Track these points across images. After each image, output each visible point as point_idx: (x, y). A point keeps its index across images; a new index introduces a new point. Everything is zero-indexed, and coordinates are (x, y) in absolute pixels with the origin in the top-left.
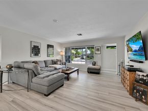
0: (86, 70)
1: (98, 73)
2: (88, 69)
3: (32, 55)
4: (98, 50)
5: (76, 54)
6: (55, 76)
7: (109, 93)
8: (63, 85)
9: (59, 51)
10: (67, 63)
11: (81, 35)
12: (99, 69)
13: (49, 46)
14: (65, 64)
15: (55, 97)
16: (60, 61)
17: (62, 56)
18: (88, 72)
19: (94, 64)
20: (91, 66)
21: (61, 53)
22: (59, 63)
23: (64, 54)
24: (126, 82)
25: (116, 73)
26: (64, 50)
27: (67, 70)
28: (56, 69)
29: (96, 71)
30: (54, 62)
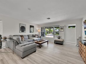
0: (54, 42)
1: (62, 44)
2: (55, 41)
3: (21, 31)
4: (62, 28)
5: (49, 31)
6: (29, 45)
7: (68, 61)
8: (36, 51)
9: (38, 29)
10: (42, 37)
11: (49, 18)
12: (63, 42)
13: (31, 26)
14: (40, 37)
15: (27, 60)
16: (37, 35)
17: (39, 32)
18: (55, 43)
19: (59, 38)
20: (57, 39)
21: (39, 31)
22: (36, 36)
23: (40, 31)
24: (83, 53)
25: (75, 45)
26: (40, 29)
27: (40, 41)
28: (34, 40)
29: (60, 43)
30: (34, 36)
